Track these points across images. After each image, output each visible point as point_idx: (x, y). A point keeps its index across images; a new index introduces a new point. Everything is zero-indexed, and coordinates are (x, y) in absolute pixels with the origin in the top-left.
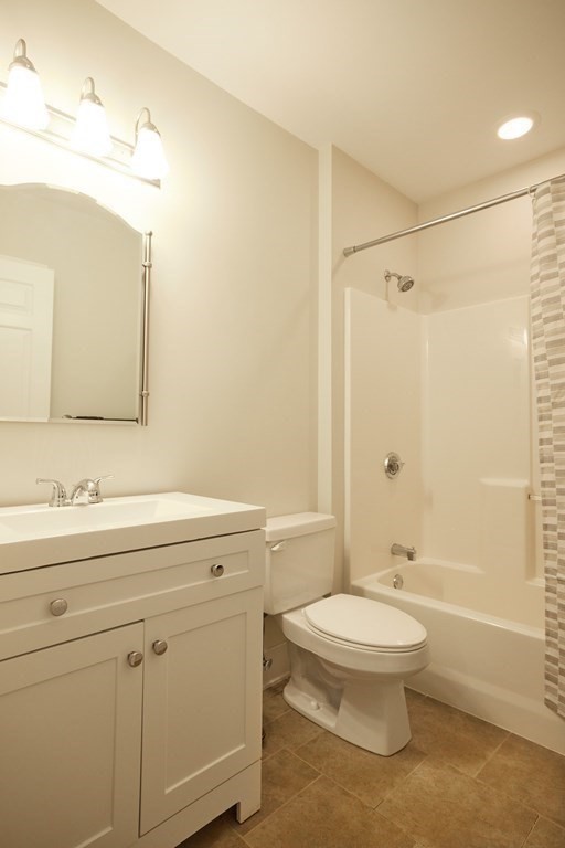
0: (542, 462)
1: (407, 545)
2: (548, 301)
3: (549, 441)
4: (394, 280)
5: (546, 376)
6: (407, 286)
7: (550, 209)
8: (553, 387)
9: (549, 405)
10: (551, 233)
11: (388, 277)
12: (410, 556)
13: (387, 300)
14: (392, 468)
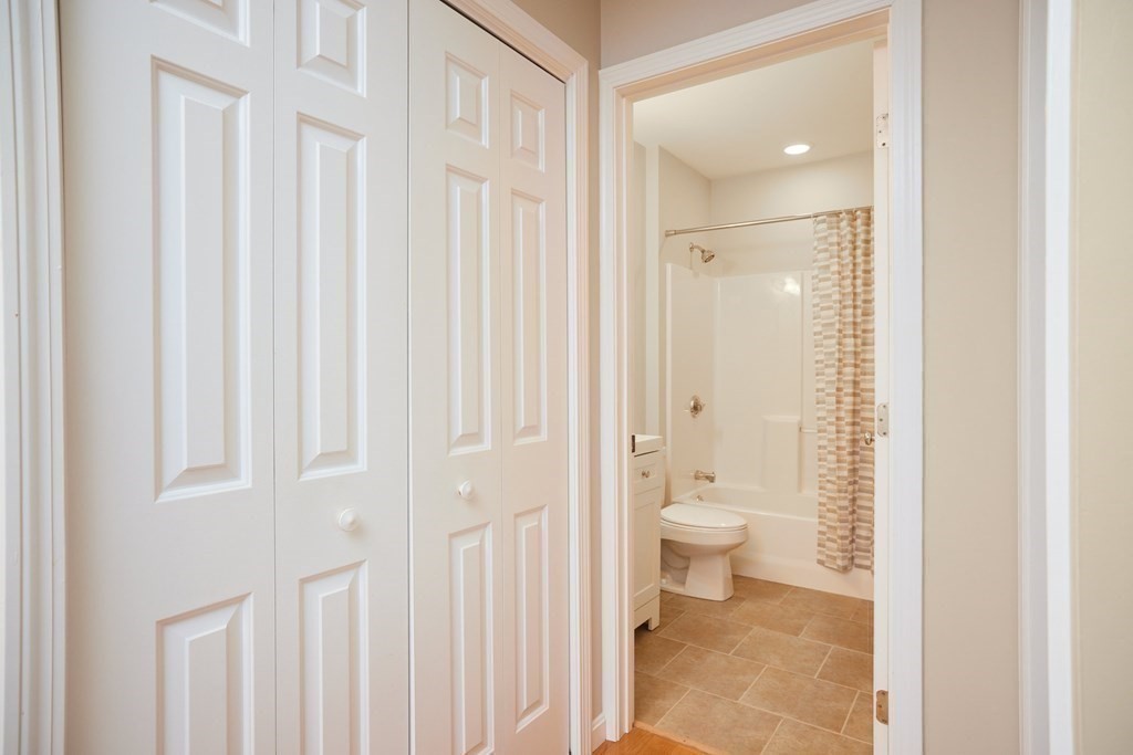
0: (818, 403)
1: (708, 472)
2: (824, 296)
3: (823, 390)
4: (697, 252)
5: (822, 346)
6: (708, 258)
7: (826, 234)
8: (826, 354)
9: (822, 365)
10: (826, 250)
11: (692, 249)
12: (712, 479)
13: (691, 268)
14: (696, 408)
